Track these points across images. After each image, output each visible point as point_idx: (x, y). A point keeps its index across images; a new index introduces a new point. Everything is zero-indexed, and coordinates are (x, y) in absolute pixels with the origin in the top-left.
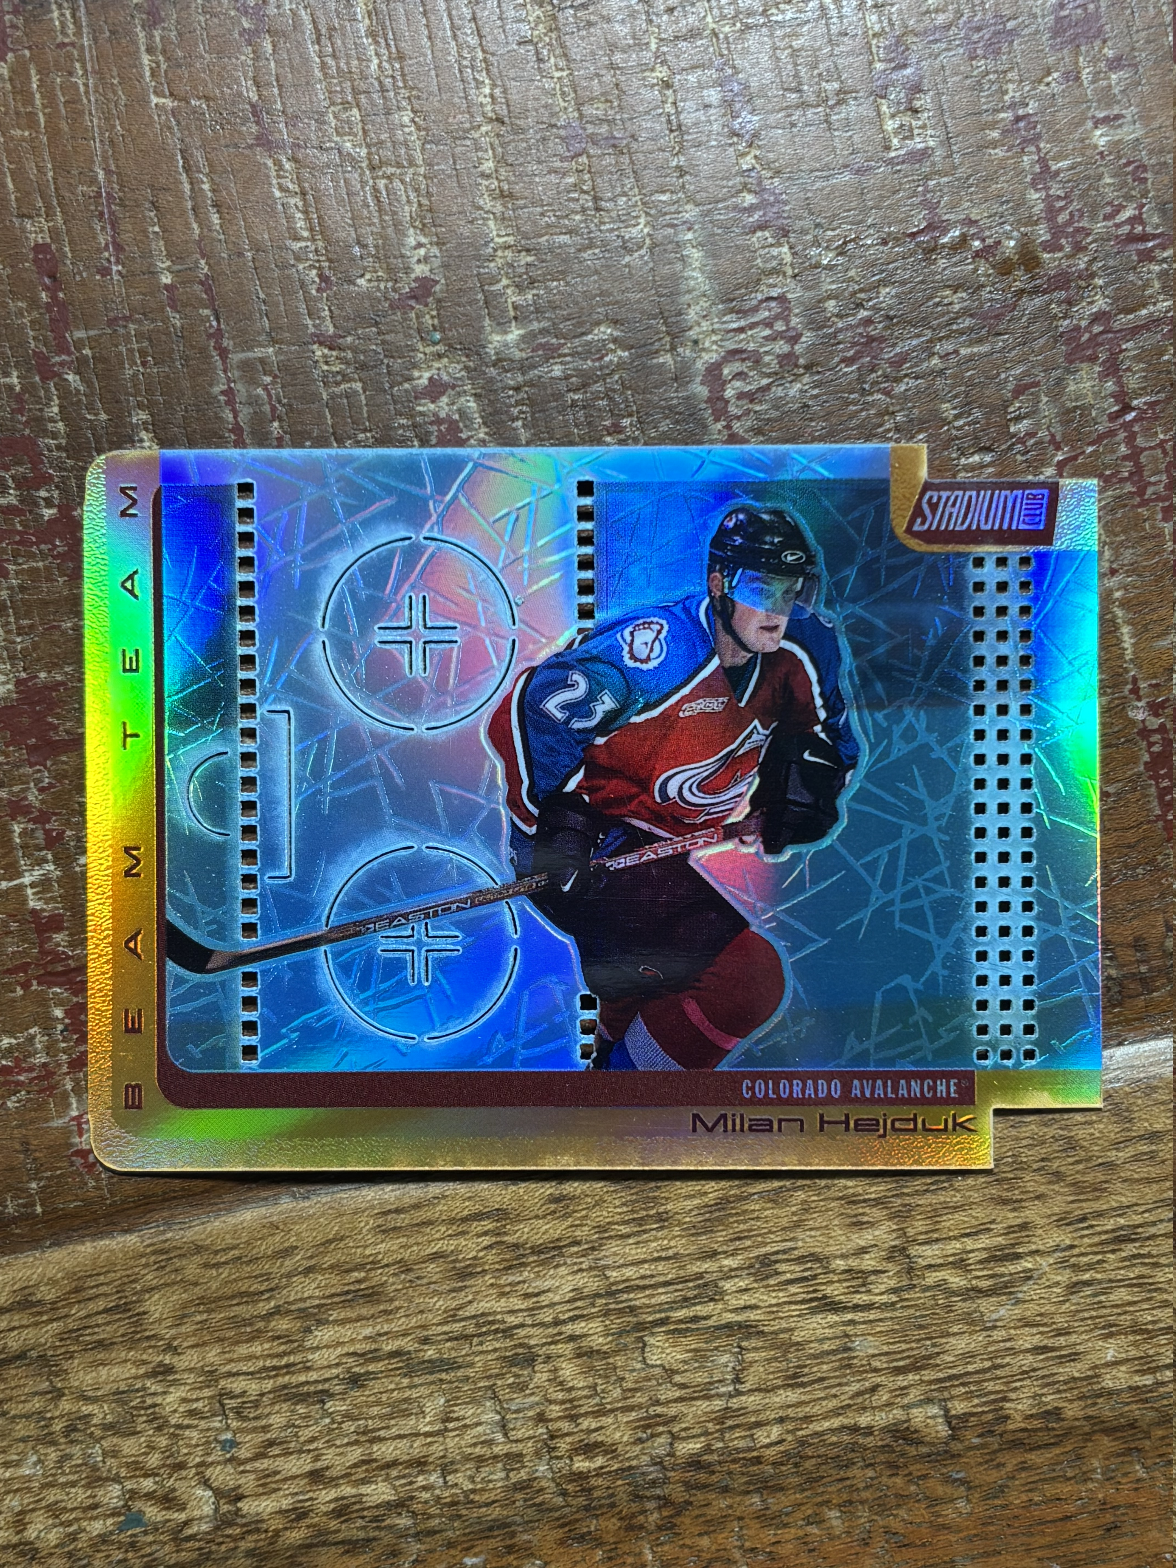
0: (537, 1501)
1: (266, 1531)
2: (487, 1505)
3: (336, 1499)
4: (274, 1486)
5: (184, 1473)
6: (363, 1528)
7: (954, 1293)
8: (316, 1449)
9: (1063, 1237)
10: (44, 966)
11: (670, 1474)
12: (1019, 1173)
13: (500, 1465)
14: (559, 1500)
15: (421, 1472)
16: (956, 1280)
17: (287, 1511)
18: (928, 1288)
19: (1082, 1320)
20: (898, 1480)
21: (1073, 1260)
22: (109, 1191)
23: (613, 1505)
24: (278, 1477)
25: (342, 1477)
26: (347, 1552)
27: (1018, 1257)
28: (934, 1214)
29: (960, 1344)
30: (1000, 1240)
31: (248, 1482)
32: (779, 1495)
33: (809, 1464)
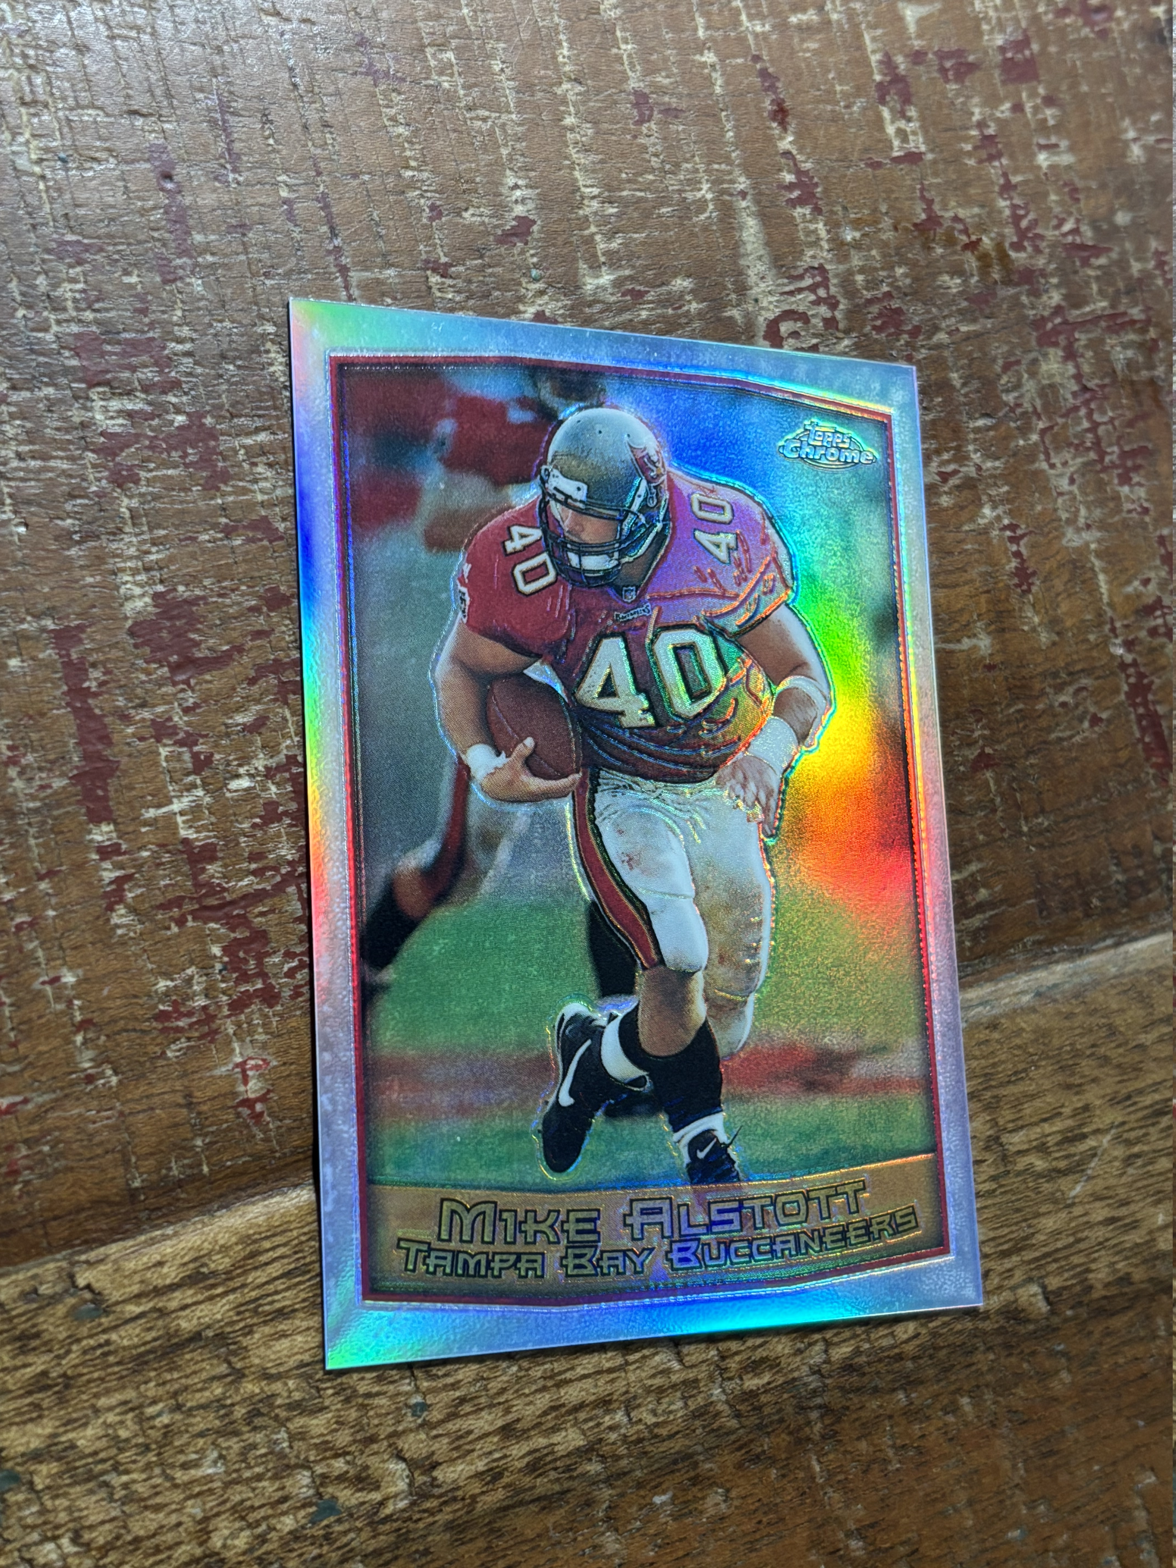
0: (715, 1426)
1: (463, 1499)
2: (671, 1436)
3: (529, 1453)
4: (468, 1447)
5: (375, 1447)
6: (558, 1480)
7: (1040, 1175)
8: (507, 1401)
9: (1114, 1116)
10: (199, 900)
11: (828, 1381)
12: (1077, 1061)
13: (678, 1394)
14: (733, 1423)
15: (608, 1412)
16: (1040, 1164)
17: (482, 1473)
18: (1019, 1174)
19: (1138, 1189)
20: (1013, 1360)
21: (1125, 1136)
22: (278, 1143)
23: (781, 1421)
24: (471, 1437)
25: (533, 1428)
26: (544, 1508)
27: (1084, 1136)
28: (1017, 1104)
29: (1049, 1223)
30: (1070, 1123)
31: (442, 1447)
32: (920, 1388)
33: (942, 1354)
